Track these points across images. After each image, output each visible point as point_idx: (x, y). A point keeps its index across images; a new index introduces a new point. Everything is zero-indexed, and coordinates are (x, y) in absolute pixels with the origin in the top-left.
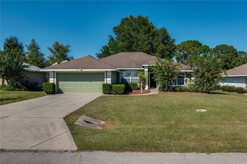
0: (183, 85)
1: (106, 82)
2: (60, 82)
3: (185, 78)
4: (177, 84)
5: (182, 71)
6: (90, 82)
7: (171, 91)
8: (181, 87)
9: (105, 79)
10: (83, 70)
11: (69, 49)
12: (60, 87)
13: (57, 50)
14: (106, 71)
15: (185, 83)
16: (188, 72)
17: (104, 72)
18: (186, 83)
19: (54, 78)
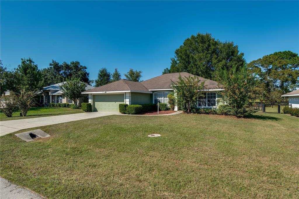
0: (214, 107)
1: (126, 102)
2: (96, 103)
3: (217, 99)
4: (207, 105)
5: (210, 90)
6: (115, 102)
7: (195, 113)
8: (211, 109)
9: (125, 100)
10: (107, 92)
11: (141, 74)
12: (96, 106)
13: (131, 76)
14: (126, 93)
15: (216, 104)
16: (218, 91)
17: (124, 94)
18: (218, 104)
19: (91, 99)
